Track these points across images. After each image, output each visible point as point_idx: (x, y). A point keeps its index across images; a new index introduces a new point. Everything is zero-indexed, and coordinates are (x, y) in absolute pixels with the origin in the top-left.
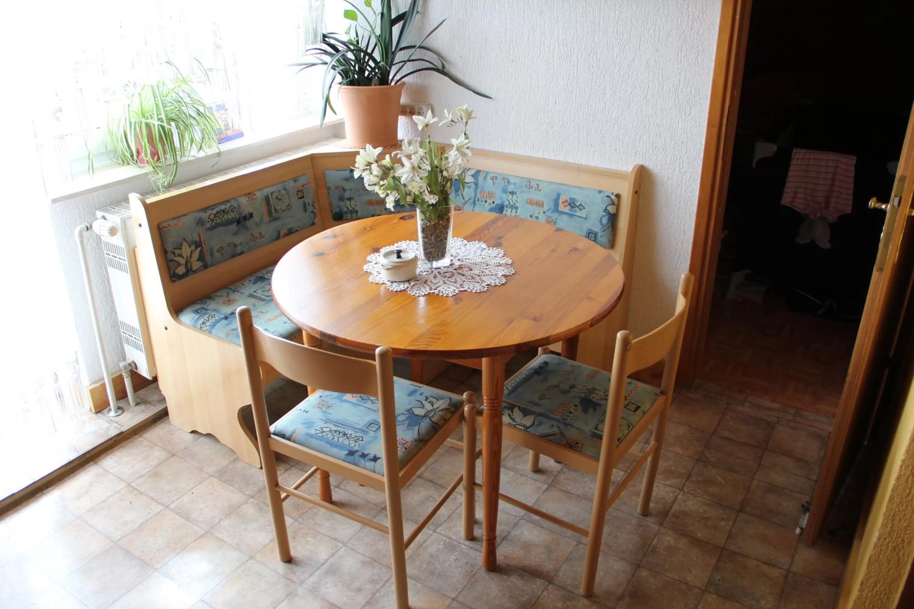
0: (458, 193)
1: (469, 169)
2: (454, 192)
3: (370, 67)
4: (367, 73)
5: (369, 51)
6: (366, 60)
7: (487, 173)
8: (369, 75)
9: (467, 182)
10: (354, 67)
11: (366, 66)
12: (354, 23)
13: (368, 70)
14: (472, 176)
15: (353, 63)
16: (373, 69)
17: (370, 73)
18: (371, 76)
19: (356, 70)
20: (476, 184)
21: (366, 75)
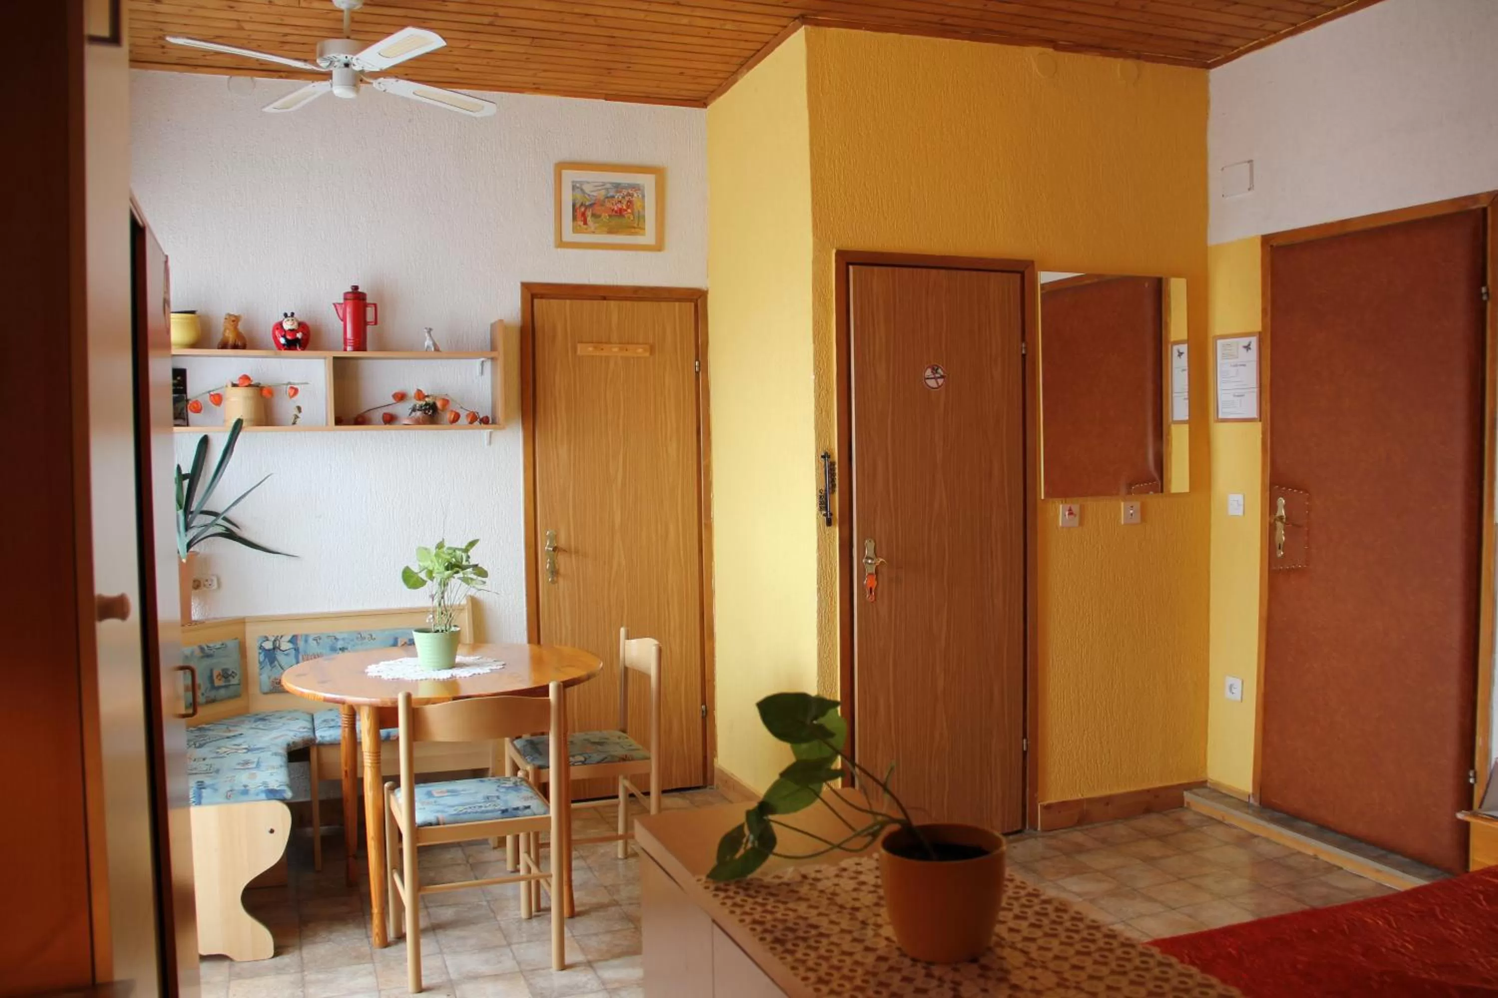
0: (273, 665)
1: (282, 637)
2: (268, 663)
7: (307, 636)
9: (284, 650)
14: (290, 641)
20: (297, 650)
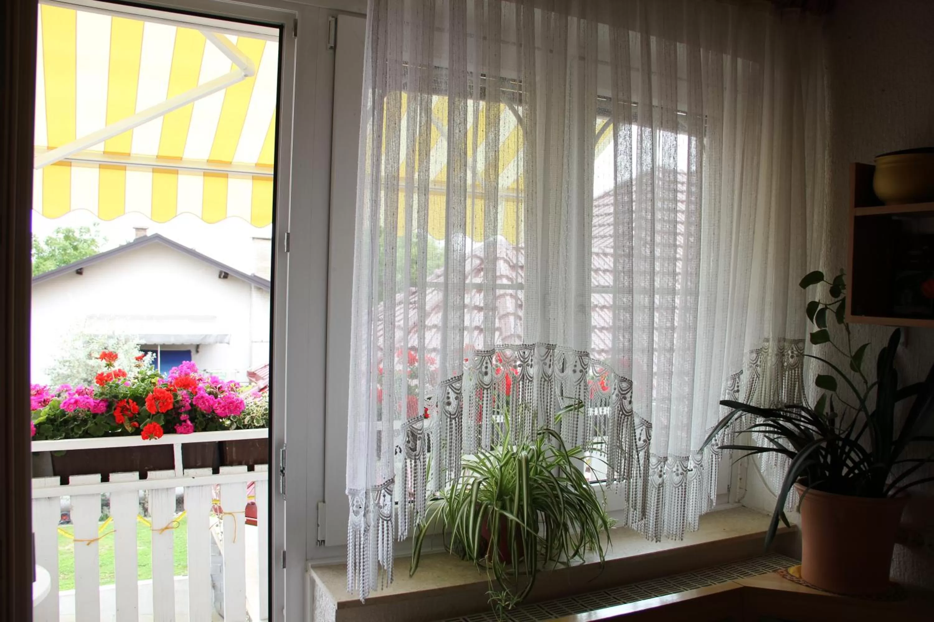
3: (852, 460)
4: (845, 471)
5: (853, 437)
6: (847, 450)
8: (848, 474)
10: (825, 458)
11: (846, 459)
12: (829, 393)
13: (847, 466)
15: (824, 453)
16: (856, 465)
17: (851, 470)
18: (852, 475)
19: (827, 462)
21: (843, 474)
